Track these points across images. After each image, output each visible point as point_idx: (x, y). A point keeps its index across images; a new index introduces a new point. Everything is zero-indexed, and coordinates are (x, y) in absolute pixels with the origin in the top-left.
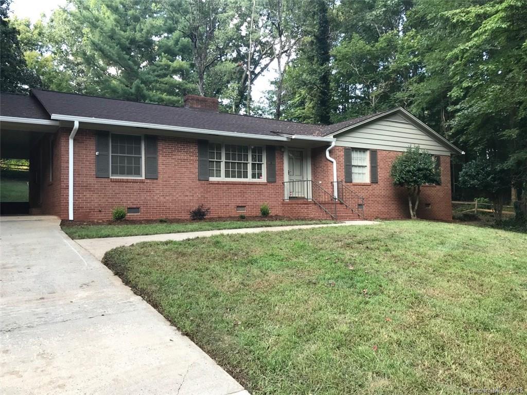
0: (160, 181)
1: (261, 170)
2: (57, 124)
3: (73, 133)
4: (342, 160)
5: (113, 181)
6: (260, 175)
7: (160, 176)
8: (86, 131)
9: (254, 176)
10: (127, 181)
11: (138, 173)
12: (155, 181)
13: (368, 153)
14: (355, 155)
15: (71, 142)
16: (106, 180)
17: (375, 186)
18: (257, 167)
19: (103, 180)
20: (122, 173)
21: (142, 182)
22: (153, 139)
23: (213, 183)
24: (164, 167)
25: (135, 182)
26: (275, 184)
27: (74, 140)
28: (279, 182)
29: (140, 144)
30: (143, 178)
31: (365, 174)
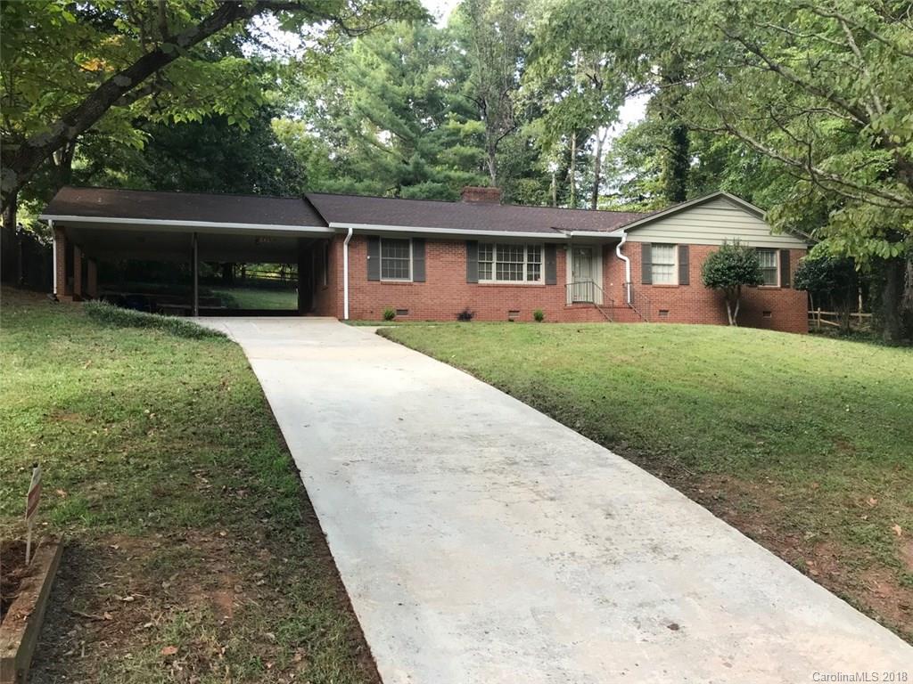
0: (427, 284)
1: (539, 270)
2: (333, 231)
3: (347, 240)
4: (639, 258)
5: (383, 284)
6: (537, 277)
7: (428, 279)
8: (359, 236)
9: (530, 278)
10: (396, 284)
11: (406, 275)
12: (423, 284)
13: (676, 248)
14: (656, 252)
15: (346, 247)
16: (377, 283)
17: (684, 288)
18: (534, 268)
19: (375, 283)
20: (392, 276)
21: (410, 284)
22: (421, 241)
23: (482, 286)
24: (431, 269)
25: (404, 284)
26: (555, 287)
27: (349, 245)
28: (560, 284)
29: (408, 247)
30: (411, 281)
31: (671, 274)
